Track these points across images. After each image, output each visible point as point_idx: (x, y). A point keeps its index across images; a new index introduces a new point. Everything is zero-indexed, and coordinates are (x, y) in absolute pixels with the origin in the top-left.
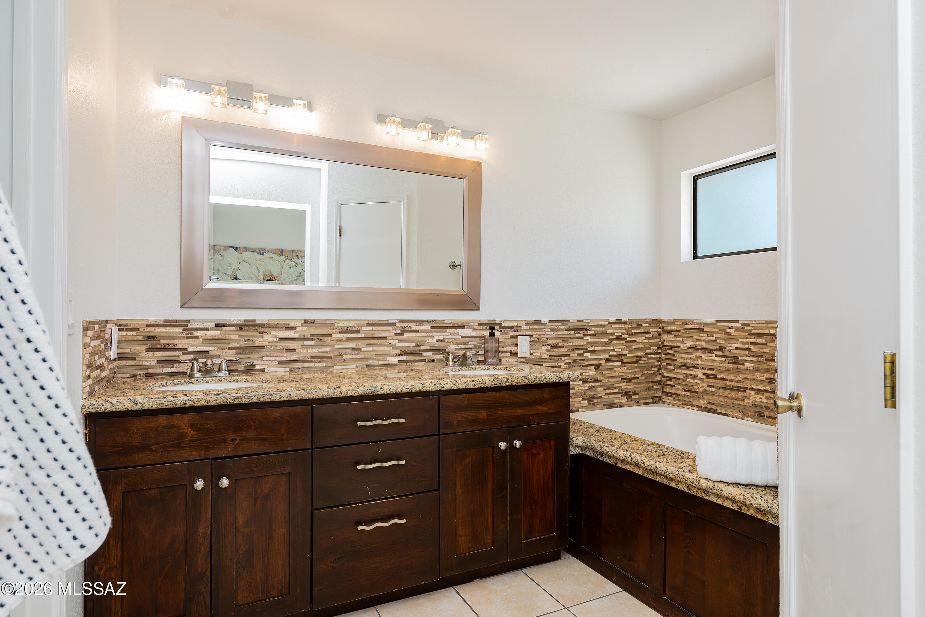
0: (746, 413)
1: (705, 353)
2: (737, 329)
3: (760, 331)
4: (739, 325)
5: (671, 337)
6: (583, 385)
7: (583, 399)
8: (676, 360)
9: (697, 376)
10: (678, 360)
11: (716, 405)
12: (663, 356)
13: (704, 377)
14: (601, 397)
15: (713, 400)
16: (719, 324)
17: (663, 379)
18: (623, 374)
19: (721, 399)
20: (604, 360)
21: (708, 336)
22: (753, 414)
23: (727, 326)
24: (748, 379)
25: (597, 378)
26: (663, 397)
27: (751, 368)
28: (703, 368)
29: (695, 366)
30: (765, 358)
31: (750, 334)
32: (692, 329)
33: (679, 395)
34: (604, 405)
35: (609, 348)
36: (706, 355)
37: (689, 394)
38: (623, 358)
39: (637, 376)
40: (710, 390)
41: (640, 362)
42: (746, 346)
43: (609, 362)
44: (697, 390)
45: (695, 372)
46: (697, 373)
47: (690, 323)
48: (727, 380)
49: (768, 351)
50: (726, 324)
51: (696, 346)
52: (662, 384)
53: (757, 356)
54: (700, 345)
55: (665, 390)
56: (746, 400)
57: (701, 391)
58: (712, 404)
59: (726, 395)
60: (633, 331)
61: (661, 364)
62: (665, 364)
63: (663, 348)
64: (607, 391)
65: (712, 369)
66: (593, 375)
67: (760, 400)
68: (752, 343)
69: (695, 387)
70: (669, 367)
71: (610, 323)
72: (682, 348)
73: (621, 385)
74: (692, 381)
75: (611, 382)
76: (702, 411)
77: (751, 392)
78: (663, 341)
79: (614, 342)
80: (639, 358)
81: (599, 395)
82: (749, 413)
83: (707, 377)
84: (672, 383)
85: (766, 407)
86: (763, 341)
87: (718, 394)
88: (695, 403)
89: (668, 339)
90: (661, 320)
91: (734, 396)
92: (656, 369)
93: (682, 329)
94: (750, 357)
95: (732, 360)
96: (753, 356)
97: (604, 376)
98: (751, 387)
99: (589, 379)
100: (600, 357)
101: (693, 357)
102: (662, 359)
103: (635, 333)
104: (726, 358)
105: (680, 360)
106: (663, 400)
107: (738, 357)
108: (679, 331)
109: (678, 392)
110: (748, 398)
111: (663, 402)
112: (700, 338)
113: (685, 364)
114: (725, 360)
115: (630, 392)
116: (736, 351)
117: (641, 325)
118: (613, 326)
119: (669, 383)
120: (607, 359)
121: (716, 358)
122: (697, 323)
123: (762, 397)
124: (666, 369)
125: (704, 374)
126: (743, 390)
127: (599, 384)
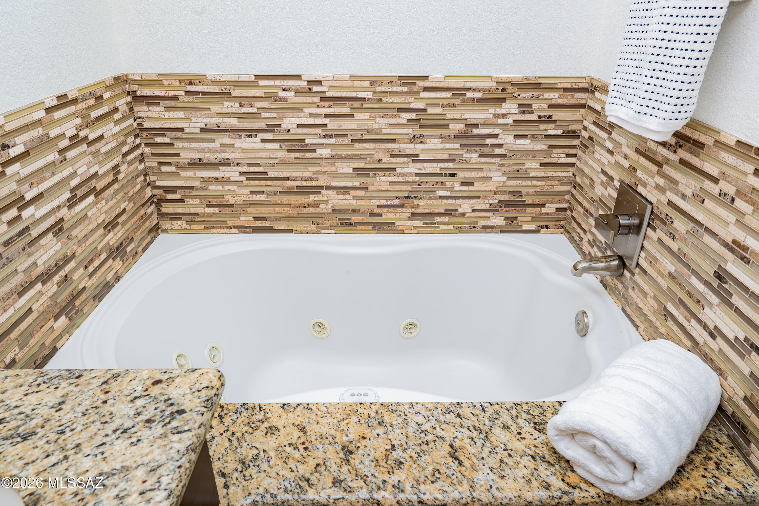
0: (323, 223)
1: (240, 136)
2: (298, 92)
3: (341, 93)
4: (302, 84)
5: (158, 111)
6: (46, 288)
7: (56, 318)
8: (178, 154)
9: (229, 178)
10: (183, 154)
11: (270, 219)
12: (147, 150)
13: (243, 178)
14: (85, 288)
15: (265, 213)
16: (262, 82)
17: (156, 192)
18: (103, 217)
19: (277, 210)
20: (65, 206)
21: (241, 105)
22: (335, 223)
23: (279, 87)
24: (324, 173)
25: (65, 256)
26: (161, 222)
27: (328, 156)
28: (238, 164)
29: (223, 162)
30: (350, 138)
31: (322, 99)
32: (203, 93)
33: (197, 214)
34: (94, 299)
35: (66, 173)
36: (243, 139)
37: (216, 210)
38: (93, 183)
39: (122, 207)
40: (258, 198)
41: (120, 176)
42: (318, 121)
43: (75, 204)
44: (232, 202)
45: (223, 172)
46: (227, 174)
47: (200, 82)
48: (286, 179)
49: (355, 126)
50: (277, 83)
51: (218, 127)
52: (155, 200)
53: (337, 135)
54: (228, 124)
55: (164, 210)
56: (321, 206)
57: (241, 202)
58: (264, 219)
59: (287, 202)
60: (95, 114)
61: (145, 165)
62: (155, 165)
63: (145, 134)
64: (91, 269)
65: (258, 165)
66: (57, 252)
67: (344, 202)
68: (326, 115)
69: (226, 197)
70: (164, 169)
71: (49, 110)
72: (187, 131)
73: (107, 239)
74: (220, 188)
75: (90, 245)
76: (247, 232)
77: (330, 192)
78: (140, 120)
79: (70, 154)
80: (116, 169)
81: (81, 286)
82: (328, 223)
83: (248, 179)
84: (177, 196)
85: (354, 211)
86: (347, 110)
87: (273, 202)
88: (231, 223)
89: (150, 114)
90: (126, 76)
91: (300, 202)
92: (142, 178)
93: (183, 93)
94: (325, 138)
95: (294, 145)
96: (331, 137)
97: (75, 240)
98: (328, 185)
99: (53, 265)
100: (56, 203)
101: (216, 145)
102: (145, 155)
103: (98, 119)
104: (281, 144)
105: (188, 153)
106: (164, 227)
107: (304, 141)
108: (176, 98)
109: (193, 210)
110: (326, 201)
111: (165, 231)
112: (225, 110)
113: (200, 160)
114: (281, 146)
115: (121, 244)
116: (301, 131)
117: (101, 97)
118: (57, 115)
119: (170, 197)
120: (69, 200)
121: (263, 145)
122: (214, 82)
123: (348, 197)
124: (158, 172)
125: (241, 174)
126: (317, 190)
127: (72, 264)
